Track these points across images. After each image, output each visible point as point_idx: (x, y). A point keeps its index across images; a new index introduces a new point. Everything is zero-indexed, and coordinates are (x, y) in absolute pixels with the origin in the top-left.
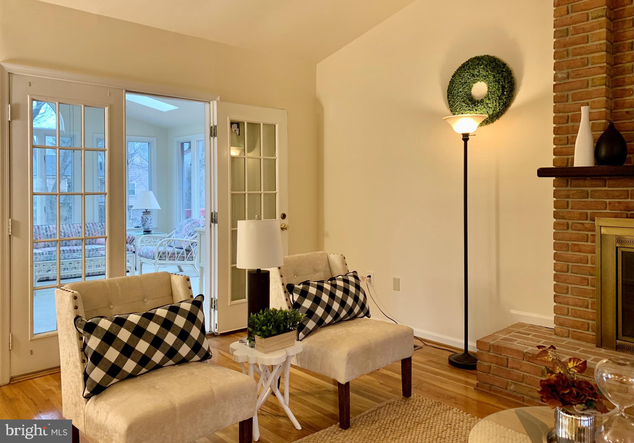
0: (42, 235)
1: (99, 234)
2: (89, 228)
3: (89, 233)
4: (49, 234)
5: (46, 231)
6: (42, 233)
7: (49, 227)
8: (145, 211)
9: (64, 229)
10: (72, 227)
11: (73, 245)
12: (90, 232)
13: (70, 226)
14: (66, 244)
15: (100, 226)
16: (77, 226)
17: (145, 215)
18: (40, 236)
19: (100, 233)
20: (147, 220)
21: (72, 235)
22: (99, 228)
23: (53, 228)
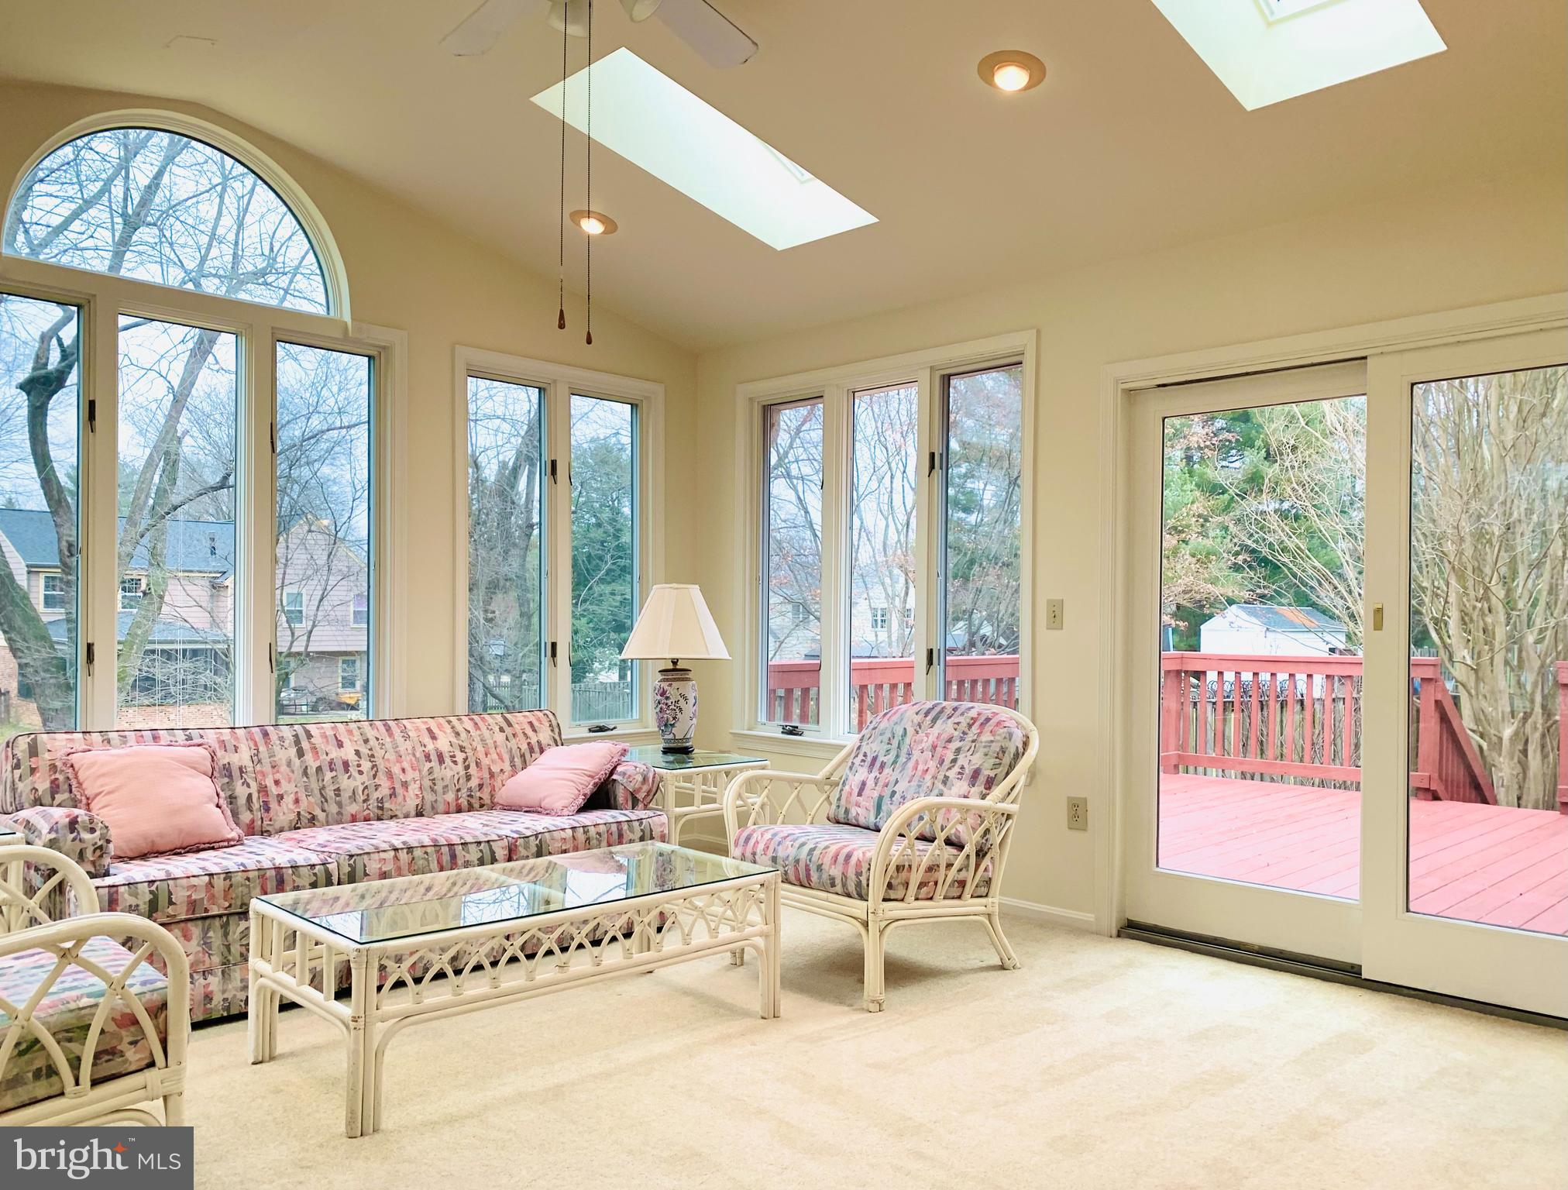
0: (284, 768)
1: (501, 759)
2: (463, 735)
3: (465, 760)
4: (313, 765)
5: (301, 753)
6: (284, 762)
7: (309, 736)
8: (671, 666)
9: (366, 741)
10: (396, 731)
11: (407, 816)
12: (470, 753)
13: (388, 729)
14: (381, 808)
15: (502, 730)
16: (417, 729)
17: (675, 684)
18: (278, 776)
19: (506, 757)
20: (682, 703)
21: (403, 770)
22: (500, 737)
23: (324, 736)
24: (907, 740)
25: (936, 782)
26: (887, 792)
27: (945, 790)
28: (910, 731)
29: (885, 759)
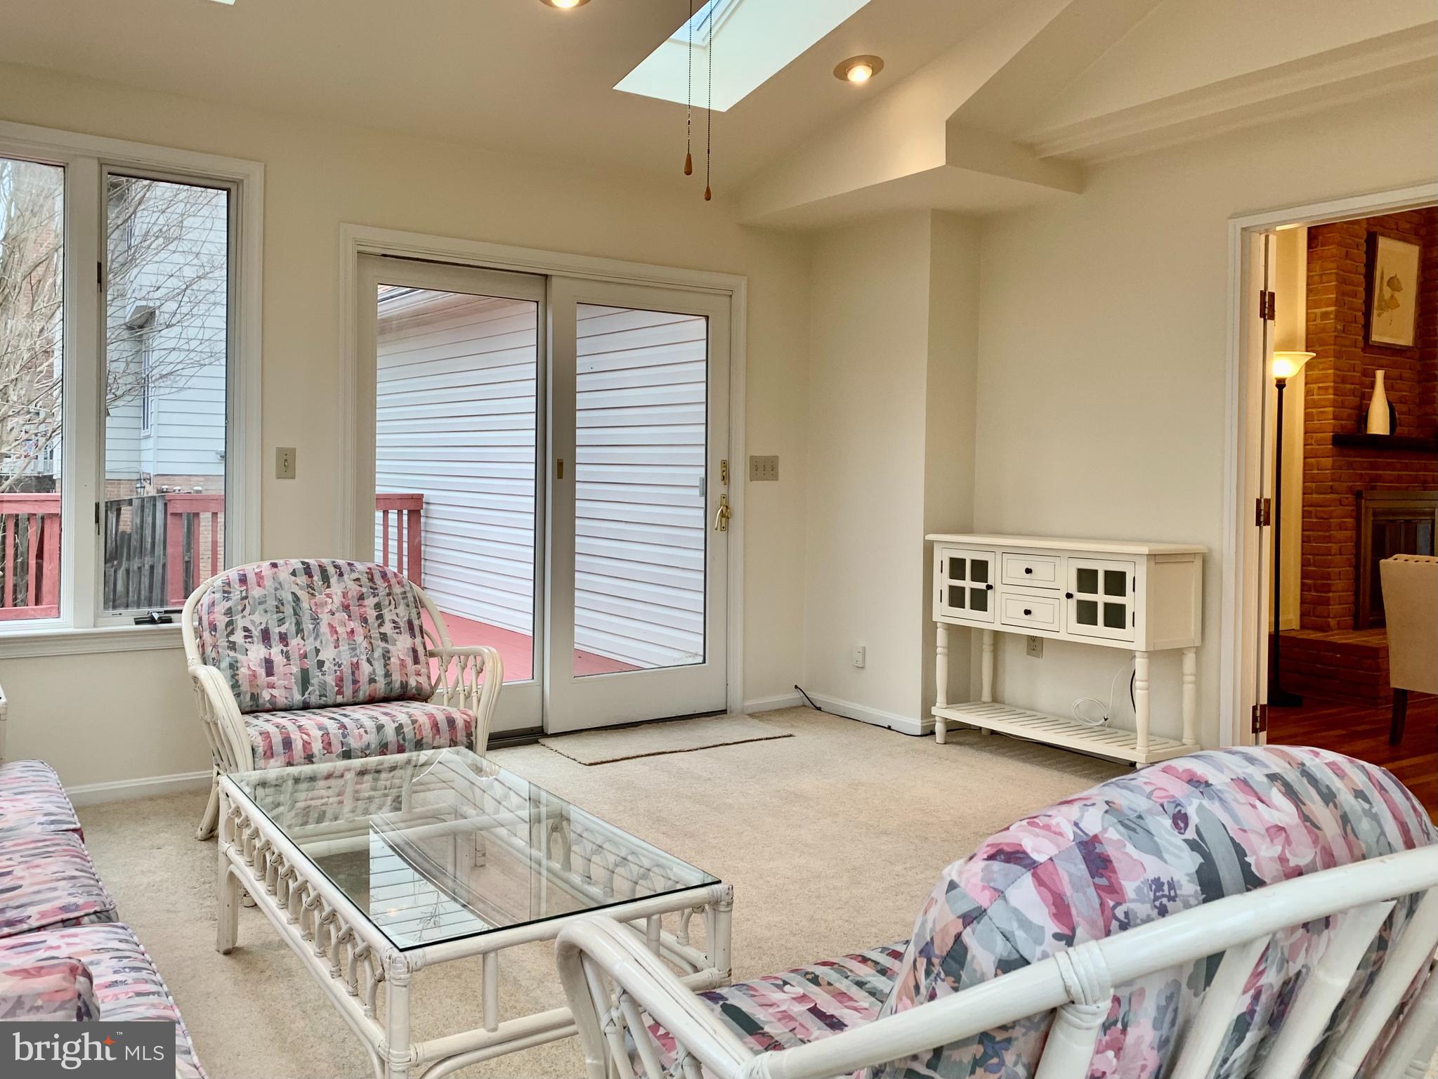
24: (305, 605)
25: (373, 641)
26: (310, 663)
27: (390, 647)
28: (303, 595)
29: (283, 629)
